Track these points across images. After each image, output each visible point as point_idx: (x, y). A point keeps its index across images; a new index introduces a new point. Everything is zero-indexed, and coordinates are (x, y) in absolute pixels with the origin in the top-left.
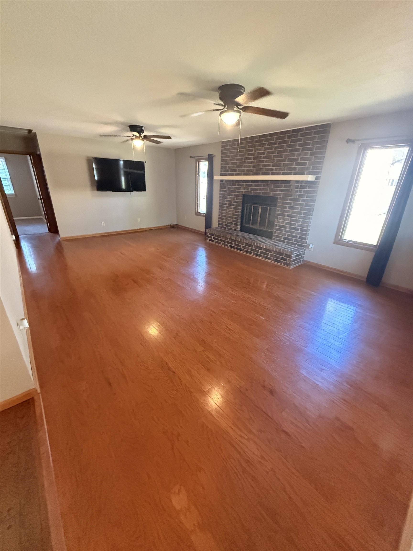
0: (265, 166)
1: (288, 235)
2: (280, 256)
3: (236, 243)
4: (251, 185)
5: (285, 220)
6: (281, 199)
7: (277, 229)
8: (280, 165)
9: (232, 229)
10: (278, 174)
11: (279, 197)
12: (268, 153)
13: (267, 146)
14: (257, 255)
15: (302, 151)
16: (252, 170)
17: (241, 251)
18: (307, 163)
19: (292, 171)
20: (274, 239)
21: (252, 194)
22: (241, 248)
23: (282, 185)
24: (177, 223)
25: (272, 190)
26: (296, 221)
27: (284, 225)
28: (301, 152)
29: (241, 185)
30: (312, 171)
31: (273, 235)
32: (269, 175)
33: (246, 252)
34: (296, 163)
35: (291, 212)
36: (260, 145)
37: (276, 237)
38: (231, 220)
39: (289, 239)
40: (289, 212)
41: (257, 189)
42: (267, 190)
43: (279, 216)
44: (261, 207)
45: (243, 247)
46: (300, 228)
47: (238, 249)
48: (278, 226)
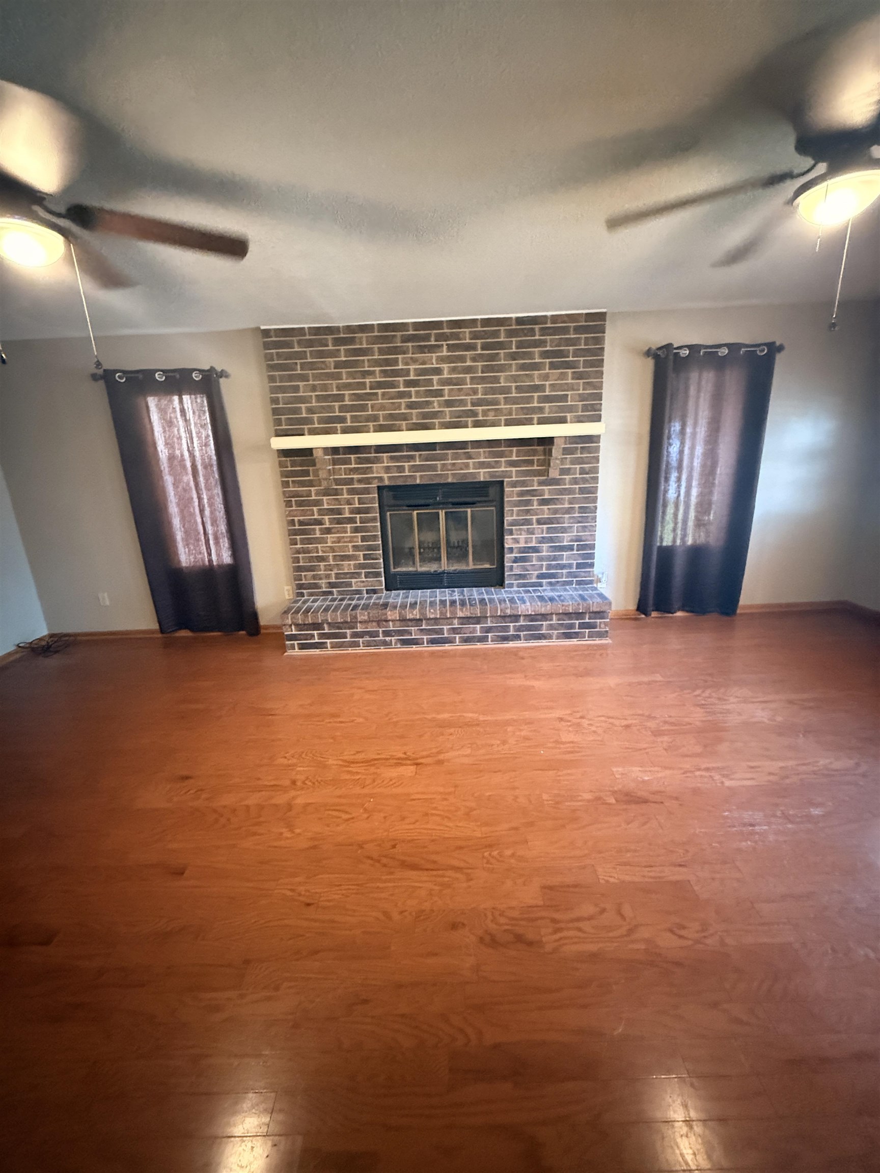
0: (449, 404)
1: (549, 567)
2: (575, 621)
3: (424, 627)
4: (412, 458)
5: (534, 534)
6: (514, 484)
7: (516, 560)
8: (495, 402)
9: (358, 592)
10: (494, 424)
11: (506, 480)
12: (453, 370)
13: (445, 353)
14: (505, 639)
15: (550, 369)
16: (404, 417)
17: (446, 645)
18: (569, 396)
19: (531, 415)
20: (511, 585)
21: (418, 482)
22: (446, 635)
23: (511, 452)
24: (49, 629)
25: (482, 465)
26: (564, 530)
27: (533, 544)
28: (547, 371)
29: (368, 461)
30: (583, 414)
31: (506, 576)
32: (466, 426)
33: (466, 642)
34: (539, 397)
35: (546, 511)
36: (422, 349)
37: (516, 580)
38: (349, 565)
39: (553, 576)
40: (542, 512)
41: (433, 467)
42: (467, 466)
43: (514, 528)
44: (444, 511)
45: (454, 631)
46: (576, 544)
47: (432, 642)
48: (515, 551)
